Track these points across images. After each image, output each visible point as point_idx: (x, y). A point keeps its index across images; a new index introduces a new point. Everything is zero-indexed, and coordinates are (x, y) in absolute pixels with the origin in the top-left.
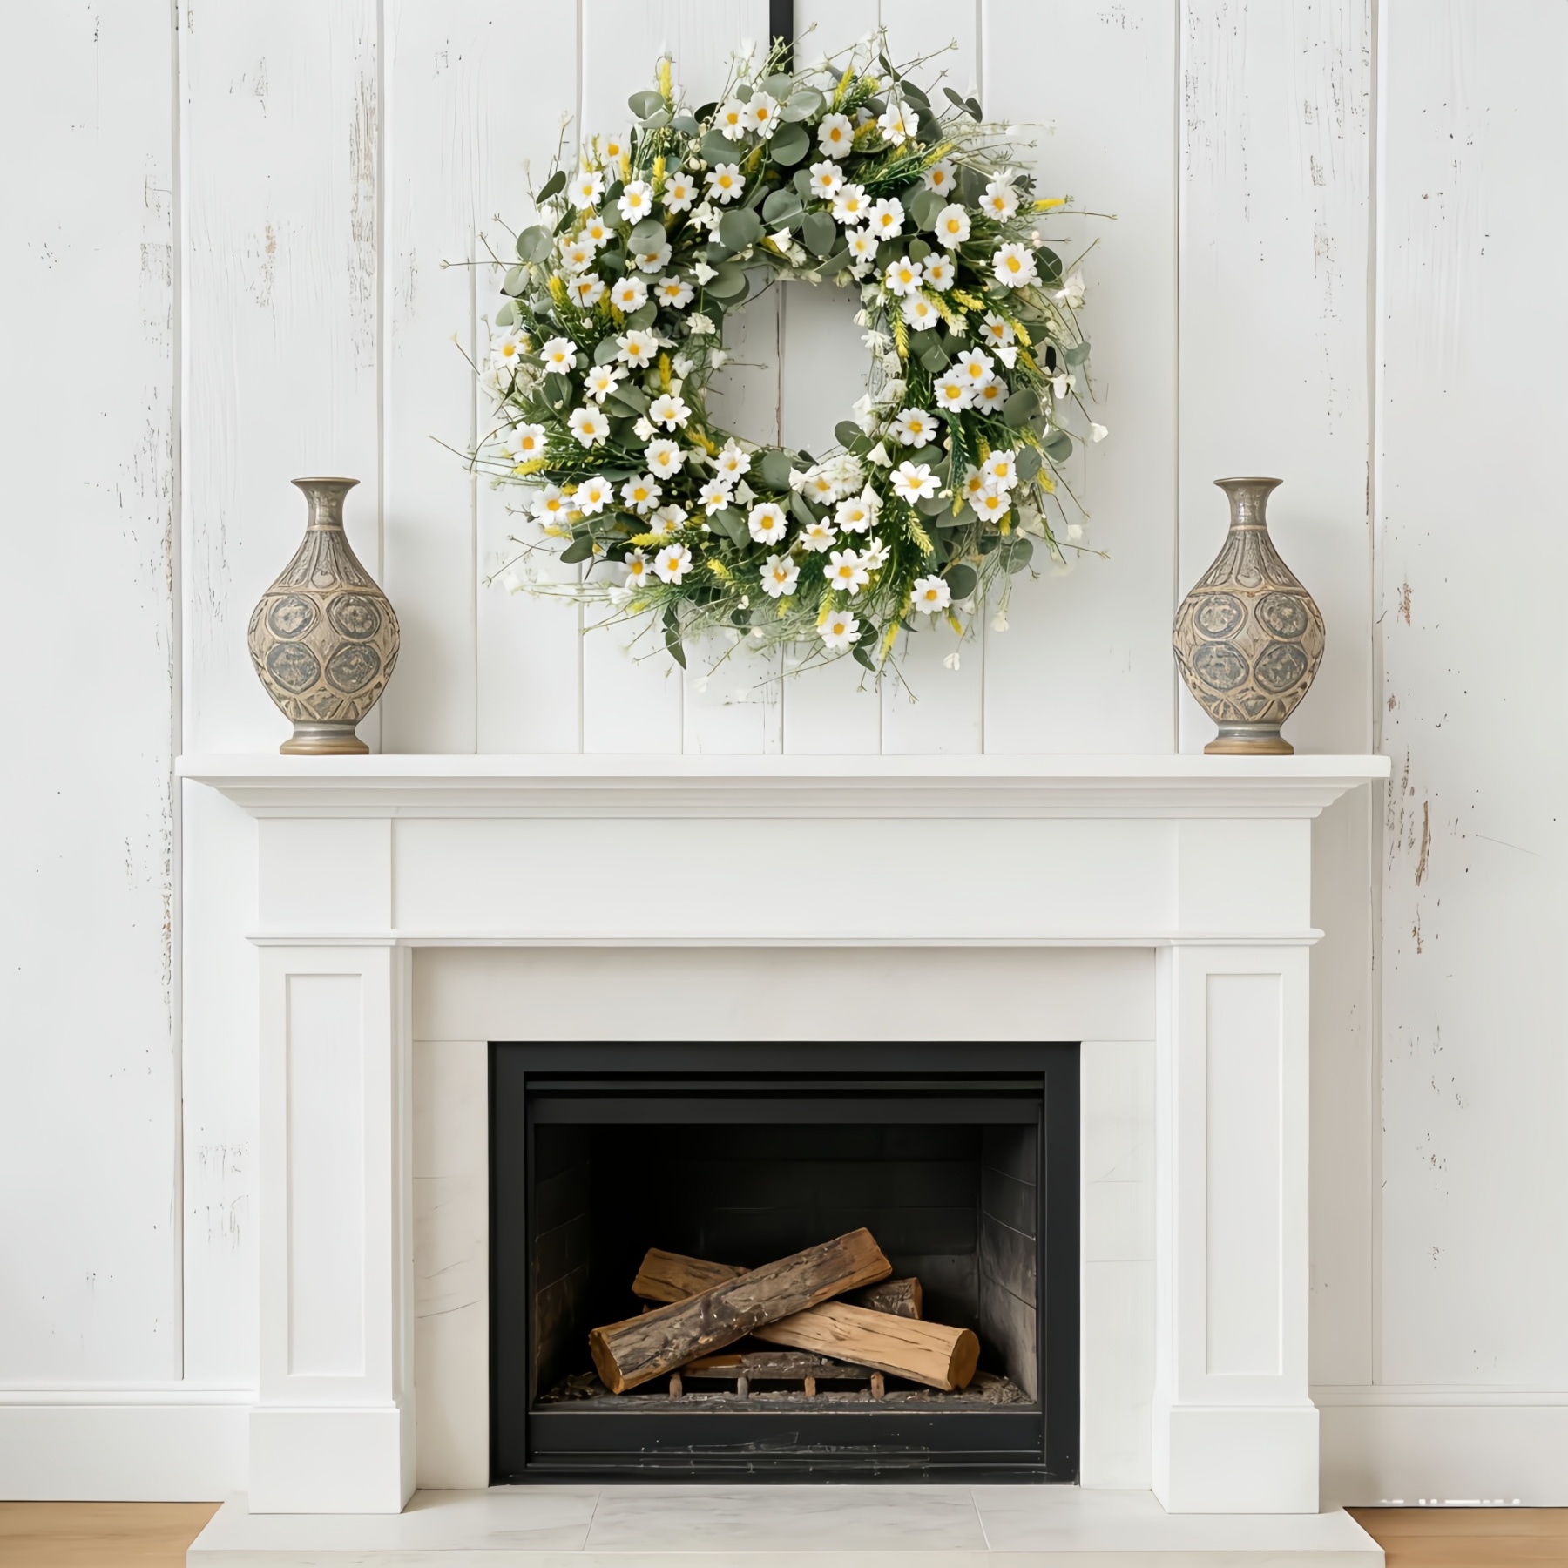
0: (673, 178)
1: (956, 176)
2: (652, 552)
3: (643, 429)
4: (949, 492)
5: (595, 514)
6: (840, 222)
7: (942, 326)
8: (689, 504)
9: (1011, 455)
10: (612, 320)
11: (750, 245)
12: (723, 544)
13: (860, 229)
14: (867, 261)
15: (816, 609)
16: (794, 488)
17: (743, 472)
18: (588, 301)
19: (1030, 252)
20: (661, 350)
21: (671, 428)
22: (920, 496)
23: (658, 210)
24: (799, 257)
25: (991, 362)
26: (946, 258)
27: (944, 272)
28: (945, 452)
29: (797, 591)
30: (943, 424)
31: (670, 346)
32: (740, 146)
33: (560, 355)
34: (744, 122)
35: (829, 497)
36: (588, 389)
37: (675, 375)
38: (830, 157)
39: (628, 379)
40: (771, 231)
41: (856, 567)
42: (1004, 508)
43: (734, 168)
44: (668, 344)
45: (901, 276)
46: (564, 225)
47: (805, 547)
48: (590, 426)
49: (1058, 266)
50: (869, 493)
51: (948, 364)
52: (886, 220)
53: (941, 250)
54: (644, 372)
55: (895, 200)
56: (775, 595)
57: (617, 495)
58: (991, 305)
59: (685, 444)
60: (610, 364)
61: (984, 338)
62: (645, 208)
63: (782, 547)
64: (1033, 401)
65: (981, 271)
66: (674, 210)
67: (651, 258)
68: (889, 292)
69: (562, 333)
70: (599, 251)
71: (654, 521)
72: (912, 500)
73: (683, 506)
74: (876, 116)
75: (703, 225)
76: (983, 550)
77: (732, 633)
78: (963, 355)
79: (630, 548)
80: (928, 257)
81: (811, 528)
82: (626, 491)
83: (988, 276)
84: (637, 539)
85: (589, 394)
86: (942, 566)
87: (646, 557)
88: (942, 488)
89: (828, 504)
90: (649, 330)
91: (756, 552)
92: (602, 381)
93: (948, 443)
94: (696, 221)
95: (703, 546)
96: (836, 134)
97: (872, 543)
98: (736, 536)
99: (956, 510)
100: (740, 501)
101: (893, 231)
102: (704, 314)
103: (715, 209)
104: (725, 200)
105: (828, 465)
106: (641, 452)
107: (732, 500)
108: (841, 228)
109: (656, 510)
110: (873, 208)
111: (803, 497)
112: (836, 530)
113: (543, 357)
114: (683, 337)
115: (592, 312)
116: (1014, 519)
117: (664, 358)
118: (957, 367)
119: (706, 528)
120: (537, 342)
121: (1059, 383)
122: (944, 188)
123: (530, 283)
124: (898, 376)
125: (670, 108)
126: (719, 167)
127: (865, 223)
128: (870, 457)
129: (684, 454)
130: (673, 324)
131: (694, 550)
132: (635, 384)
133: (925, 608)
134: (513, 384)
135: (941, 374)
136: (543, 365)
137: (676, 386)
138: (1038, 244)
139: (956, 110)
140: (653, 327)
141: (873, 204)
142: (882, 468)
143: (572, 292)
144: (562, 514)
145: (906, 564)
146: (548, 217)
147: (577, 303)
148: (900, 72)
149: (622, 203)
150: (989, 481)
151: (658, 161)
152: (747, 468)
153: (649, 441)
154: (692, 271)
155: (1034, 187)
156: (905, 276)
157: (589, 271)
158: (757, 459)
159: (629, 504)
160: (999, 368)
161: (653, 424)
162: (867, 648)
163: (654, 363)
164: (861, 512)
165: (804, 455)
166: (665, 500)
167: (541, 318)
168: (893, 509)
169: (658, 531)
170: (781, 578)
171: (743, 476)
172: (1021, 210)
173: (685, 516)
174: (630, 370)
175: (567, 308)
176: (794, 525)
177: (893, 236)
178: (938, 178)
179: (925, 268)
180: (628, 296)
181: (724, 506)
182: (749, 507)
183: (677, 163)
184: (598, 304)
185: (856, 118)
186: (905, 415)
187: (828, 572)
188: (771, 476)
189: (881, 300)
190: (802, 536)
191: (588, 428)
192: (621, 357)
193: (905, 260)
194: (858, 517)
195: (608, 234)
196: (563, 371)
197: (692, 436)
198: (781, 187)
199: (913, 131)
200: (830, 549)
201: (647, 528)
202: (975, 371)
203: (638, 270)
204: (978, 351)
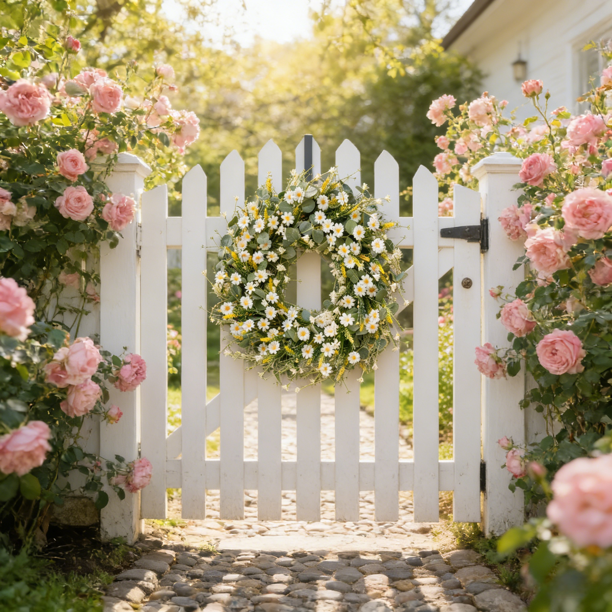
0: (271, 217)
1: (361, 216)
2: (267, 344)
3: (264, 303)
4: (358, 323)
5: (249, 332)
6: (324, 232)
7: (356, 268)
8: (279, 328)
9: (377, 311)
10: (253, 267)
11: (296, 241)
12: (290, 341)
13: (331, 234)
14: (333, 245)
15: (318, 363)
16: (312, 322)
17: (296, 317)
18: (245, 259)
19: (383, 241)
20: (269, 277)
21: (273, 303)
22: (349, 324)
23: (266, 229)
24: (311, 244)
25: (372, 279)
26: (358, 244)
27: (357, 249)
28: (357, 310)
29: (313, 357)
30: (357, 300)
31: (272, 276)
32: (292, 206)
33: (236, 279)
34: (294, 198)
35: (322, 325)
36: (246, 290)
37: (274, 285)
38: (321, 210)
39: (258, 287)
40: (303, 235)
41: (331, 348)
42: (376, 329)
43: (290, 213)
44: (271, 274)
45: (344, 250)
46: (237, 234)
47: (315, 342)
48: (247, 302)
49: (392, 246)
50: (334, 324)
51: (358, 280)
52: (338, 231)
53: (356, 242)
54: (263, 284)
55: (341, 224)
56: (307, 358)
57: (256, 325)
58: (372, 260)
59: (277, 308)
60: (253, 281)
61: (370, 271)
62: (263, 227)
63: (308, 341)
64: (386, 293)
65: (368, 248)
66: (272, 229)
67: (266, 245)
68: (340, 256)
69: (237, 271)
70: (248, 243)
71: (268, 334)
72: (346, 325)
73: (277, 328)
74: (336, 196)
75: (281, 234)
76: (370, 342)
78: (363, 277)
79: (261, 343)
80: (351, 243)
81: (317, 335)
82: (259, 324)
83: (370, 250)
84: (262, 340)
86: (357, 348)
88: (356, 322)
89: (322, 327)
90: (265, 270)
91: (300, 343)
92: (250, 287)
93: (358, 306)
94: (278, 233)
95: (284, 341)
96: (323, 202)
97: (335, 340)
98: (294, 338)
99: (361, 329)
100: (295, 327)
101: (340, 234)
102: (282, 264)
103: (285, 228)
104: (288, 225)
105: (321, 315)
106: (263, 312)
107: (292, 326)
108: (325, 234)
109: (268, 330)
110: (334, 227)
112: (324, 336)
113: (231, 279)
114: (276, 272)
115: (246, 264)
116: (380, 332)
118: (361, 281)
119: (284, 336)
120: (229, 274)
121: (393, 286)
122: (357, 220)
123: (226, 254)
124: (343, 285)
126: (286, 213)
127: (332, 232)
128: (334, 312)
129: (276, 311)
130: (272, 267)
131: (281, 342)
132: (261, 288)
133: (352, 362)
134: (223, 288)
135: (356, 284)
136: (231, 282)
137: (274, 288)
138: (386, 238)
141: (334, 225)
142: (337, 315)
143: (240, 257)
144: (239, 332)
145: (346, 347)
146: (231, 232)
147: (242, 260)
148: (343, 181)
149: (255, 226)
150: (371, 319)
151: (266, 212)
153: (266, 307)
154: (278, 250)
157: (245, 250)
158: (300, 313)
159: (260, 328)
160: (374, 282)
161: (267, 301)
162: (335, 376)
163: (267, 281)
164: (331, 331)
166: (272, 326)
167: (230, 266)
168: (341, 328)
169: (270, 336)
170: (308, 352)
171: (296, 319)
172: (381, 227)
173: (278, 332)
174: (259, 284)
175: (238, 262)
176: (312, 334)
177: (341, 237)
178: (355, 217)
179: (350, 247)
180: (258, 258)
181: (289, 328)
182: (298, 328)
183: (273, 212)
184: (248, 261)
185: (330, 197)
186: (345, 298)
187: (322, 350)
188: (304, 317)
189: (338, 259)
190: (315, 338)
192: (256, 279)
193: (344, 244)
195: (251, 237)
196: (238, 284)
197: (279, 305)
198: (305, 220)
199: (346, 201)
200: (322, 342)
201: (266, 336)
202: (367, 282)
203: (261, 249)
204: (367, 276)
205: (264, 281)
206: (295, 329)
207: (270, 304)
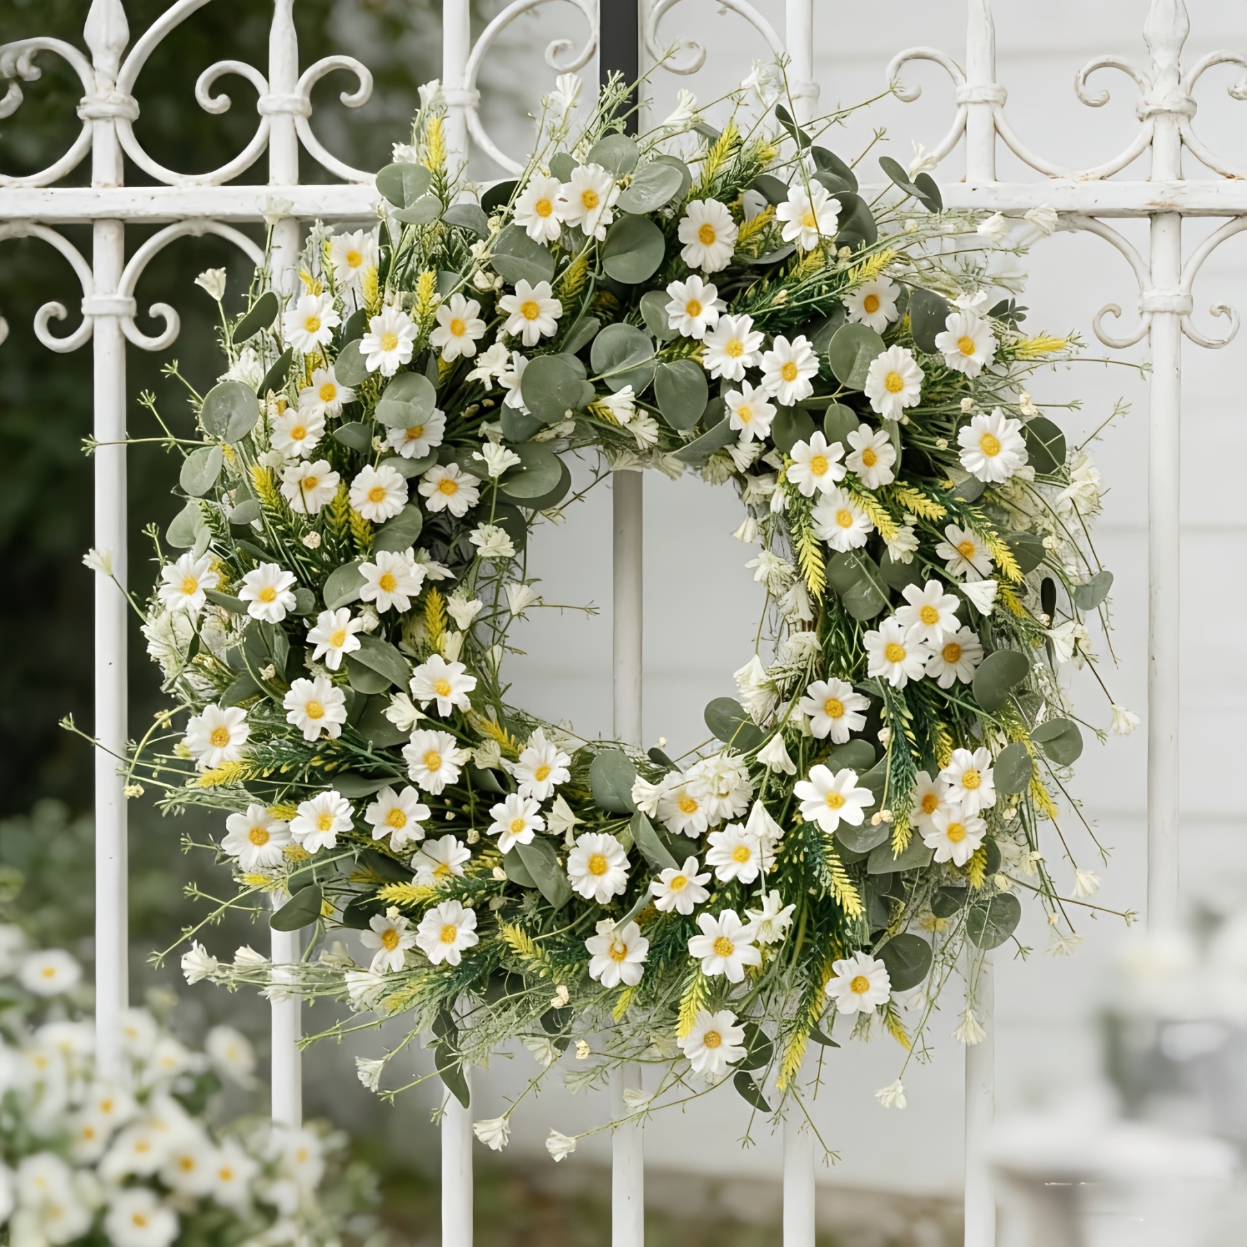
0: (447, 303)
1: (900, 303)
2: (414, 913)
3: (400, 713)
4: (885, 815)
5: (324, 852)
6: (714, 376)
7: (875, 544)
8: (473, 835)
9: (982, 757)
10: (350, 537)
11: (569, 414)
12: (528, 902)
13: (746, 385)
14: (756, 439)
15: (675, 1008)
16: (641, 808)
17: (559, 783)
18: (314, 502)
19: (1017, 425)
20: (428, 584)
21: (445, 711)
22: (841, 820)
23: (422, 360)
24: (647, 431)
25: (954, 602)
26: (882, 435)
27: (881, 456)
28: (880, 751)
29: (646, 978)
30: (877, 703)
31: (442, 578)
32: (556, 253)
33: (270, 591)
34: (565, 212)
35: (694, 824)
36: (314, 646)
37: (451, 625)
38: (698, 271)
39: (376, 632)
40: (603, 389)
41: (741, 937)
42: (975, 842)
43: (545, 287)
44: (442, 572)
45: (811, 463)
46: (275, 381)
47: (659, 905)
48: (317, 707)
49: (1060, 448)
50: (761, 818)
51: (886, 608)
52: (789, 371)
53: (875, 422)
54: (401, 620)
55: (801, 340)
56: (610, 983)
57: (358, 819)
58: (956, 515)
59: (467, 737)
60: (347, 606)
61: (943, 563)
62: (403, 352)
63: (621, 904)
64: (1022, 666)
65: (937, 457)
66: (448, 356)
67: (413, 435)
68: (793, 488)
69: (272, 554)
70: (332, 423)
71: (420, 863)
72: (829, 826)
73: (462, 837)
74: (773, 203)
75: (494, 380)
76: (941, 910)
77: (541, 1049)
78: (910, 591)
79: (380, 908)
80: (854, 432)
81: (668, 874)
82: (373, 814)
83: (949, 465)
84: (389, 892)
85: (317, 655)
86: (875, 937)
87: (406, 921)
88: (876, 808)
89: (695, 836)
90: (411, 550)
92: (336, 635)
93: (884, 735)
94: (481, 373)
95: (497, 903)
96: (707, 235)
97: (764, 898)
98: (548, 888)
99: (899, 844)
100: (555, 829)
101: (798, 390)
102: (499, 525)
103: (515, 354)
104: (531, 339)
105: (692, 773)
106: (397, 750)
107: (542, 828)
108: (715, 386)
109: (419, 844)
110: (767, 353)
111: (657, 825)
112: (708, 876)
113: (243, 596)
114: (464, 562)
115: (320, 522)
116: (990, 856)
117: (435, 598)
118: (901, 610)
119: (499, 874)
120: (235, 570)
121: (1062, 636)
122: (878, 321)
123: (223, 474)
124: (805, 626)
125: (443, 188)
126: (521, 286)
127: (755, 375)
128: (761, 758)
129: (464, 755)
130: (447, 540)
131: (482, 911)
132: (387, 639)
133: (848, 1005)
134: (196, 638)
135: (873, 624)
136: (242, 608)
137: (452, 643)
138: (1029, 411)
139: (897, 193)
140: (416, 546)
141: (767, 346)
142: (782, 775)
143: (288, 490)
144: (271, 851)
145: (818, 932)
146: (250, 367)
147: (296, 506)
148: (810, 135)
149: (367, 344)
150: (952, 796)
151: (426, 278)
152: (562, 776)
153: (409, 731)
154: (476, 456)
155: (1021, 318)
156: (818, 465)
157: (315, 456)
158: (582, 762)
159: (377, 835)
160: (967, 614)
161: (416, 704)
162: (756, 1074)
163: (418, 605)
164: (748, 849)
165: (656, 755)
166: (436, 828)
167: (241, 531)
168: (799, 842)
169: (425, 880)
170: (620, 954)
171: (558, 789)
172: (1002, 355)
173: (467, 854)
174: (382, 617)
175: (281, 513)
176: (640, 869)
177: (800, 400)
178: (871, 303)
179: (849, 450)
180: (377, 494)
181: (527, 837)
182: (569, 839)
183: (455, 279)
184: (327, 509)
185: (741, 207)
186: (818, 688)
187: (696, 946)
188: (603, 787)
189: (779, 502)
190: (654, 888)
191: (314, 712)
192: (365, 594)
193: (818, 437)
194: (743, 855)
195: (344, 395)
196: (277, 617)
197: (476, 720)
198: (618, 319)
199: (829, 225)
200: (699, 908)
201: (407, 874)
202: (929, 617)
203: (392, 453)
204: (934, 585)
205: (404, 606)
206: (552, 843)
207: (431, 718)
